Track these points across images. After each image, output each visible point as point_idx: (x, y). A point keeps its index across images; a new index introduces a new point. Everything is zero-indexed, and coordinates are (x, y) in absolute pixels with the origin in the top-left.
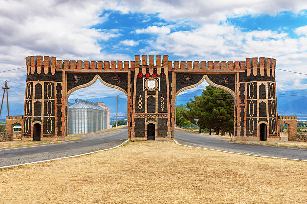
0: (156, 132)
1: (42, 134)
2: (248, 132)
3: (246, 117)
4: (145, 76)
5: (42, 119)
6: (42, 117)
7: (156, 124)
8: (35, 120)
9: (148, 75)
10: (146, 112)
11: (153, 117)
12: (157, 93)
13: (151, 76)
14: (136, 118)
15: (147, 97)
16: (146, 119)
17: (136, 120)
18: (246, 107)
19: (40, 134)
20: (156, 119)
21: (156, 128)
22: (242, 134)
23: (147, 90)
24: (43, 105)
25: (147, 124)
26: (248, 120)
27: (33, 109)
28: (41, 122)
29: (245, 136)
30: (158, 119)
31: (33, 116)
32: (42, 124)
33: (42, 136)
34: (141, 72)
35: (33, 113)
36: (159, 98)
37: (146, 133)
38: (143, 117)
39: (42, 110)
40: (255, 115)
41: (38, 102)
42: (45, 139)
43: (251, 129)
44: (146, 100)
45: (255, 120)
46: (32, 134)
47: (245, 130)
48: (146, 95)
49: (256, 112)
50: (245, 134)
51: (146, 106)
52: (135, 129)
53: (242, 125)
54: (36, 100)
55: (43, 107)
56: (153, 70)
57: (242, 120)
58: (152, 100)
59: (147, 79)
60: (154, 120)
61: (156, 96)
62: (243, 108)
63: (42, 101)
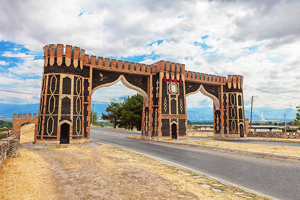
0: (178, 132)
1: (71, 135)
2: (230, 130)
3: (228, 119)
4: (169, 80)
5: (72, 118)
6: (72, 115)
7: (177, 124)
8: (62, 119)
9: (170, 80)
10: (170, 113)
11: (175, 118)
12: (177, 96)
13: (173, 81)
14: (162, 118)
15: (170, 99)
16: (170, 120)
17: (162, 120)
18: (228, 111)
19: (69, 135)
20: (178, 120)
21: (178, 128)
22: (225, 132)
23: (170, 93)
24: (72, 101)
25: (171, 124)
26: (230, 121)
27: (60, 106)
28: (71, 121)
29: (228, 134)
30: (179, 119)
31: (60, 115)
32: (71, 124)
33: (71, 138)
34: (165, 77)
35: (60, 110)
36: (179, 101)
37: (171, 132)
38: (167, 118)
39: (72, 108)
40: (236, 118)
41: (66, 98)
42: (74, 141)
43: (234, 128)
44: (170, 103)
45: (236, 121)
46: (58, 136)
47: (228, 129)
48: (170, 97)
49: (236, 115)
50: (228, 132)
51: (170, 107)
52: (162, 129)
53: (225, 125)
54: (65, 95)
55: (72, 104)
56: (174, 75)
57: (225, 121)
58: (174, 102)
59: (170, 83)
60: (176, 120)
61: (176, 99)
62: (225, 112)
63: (71, 97)
